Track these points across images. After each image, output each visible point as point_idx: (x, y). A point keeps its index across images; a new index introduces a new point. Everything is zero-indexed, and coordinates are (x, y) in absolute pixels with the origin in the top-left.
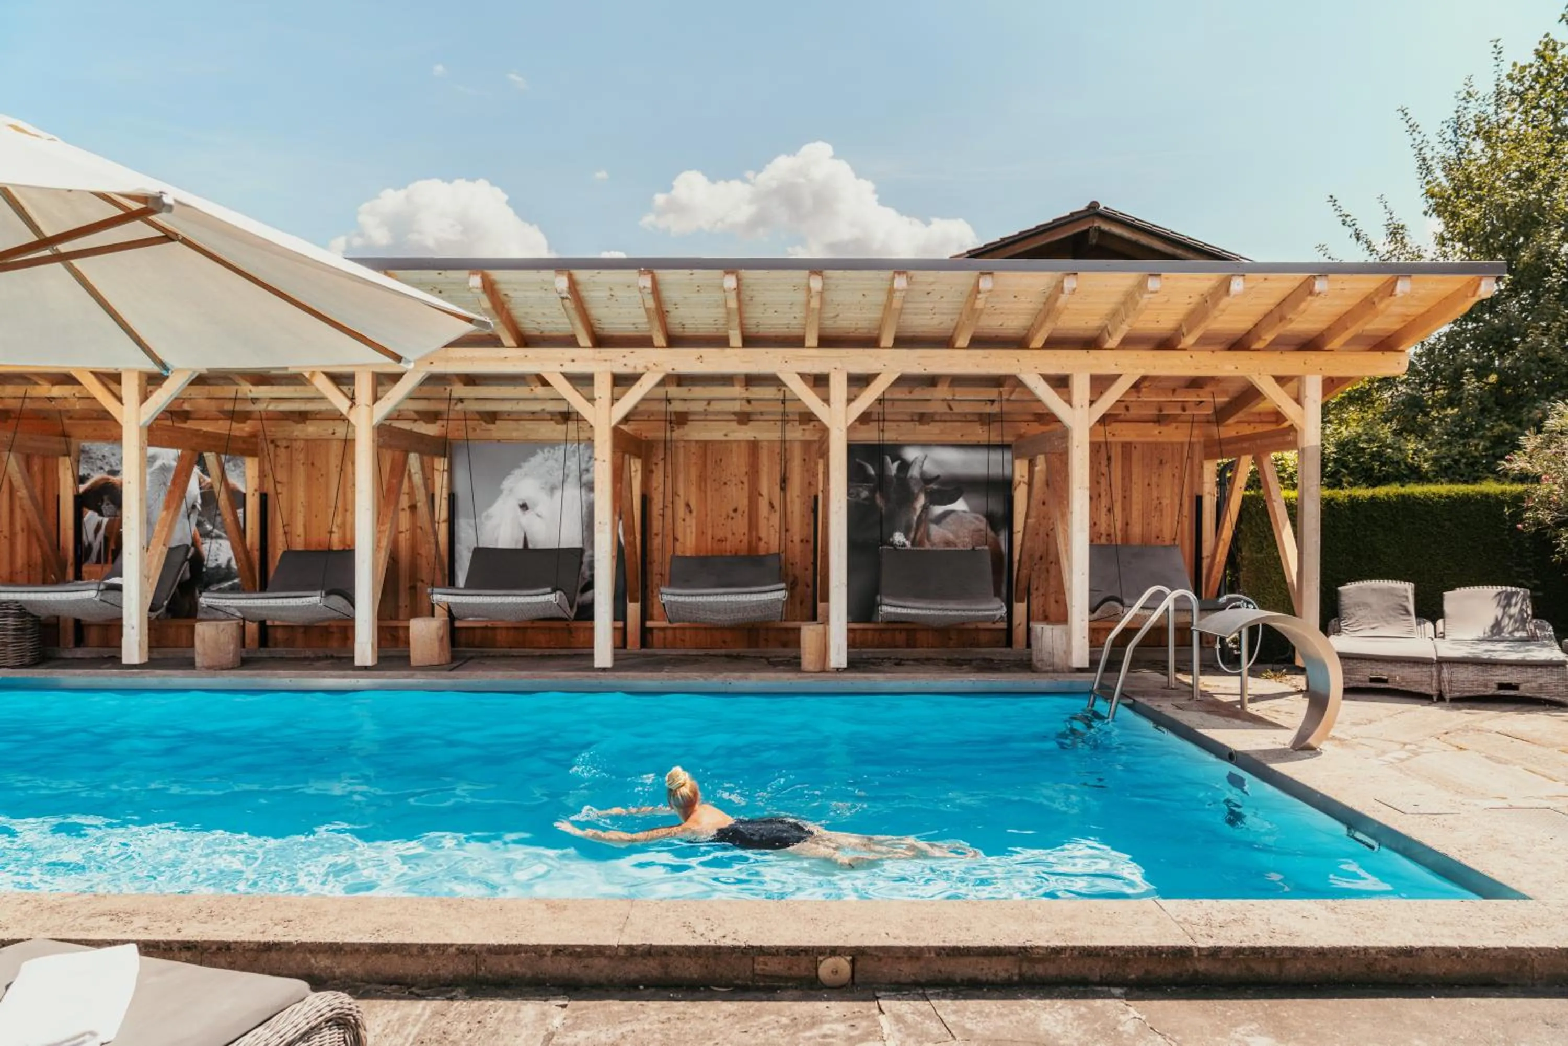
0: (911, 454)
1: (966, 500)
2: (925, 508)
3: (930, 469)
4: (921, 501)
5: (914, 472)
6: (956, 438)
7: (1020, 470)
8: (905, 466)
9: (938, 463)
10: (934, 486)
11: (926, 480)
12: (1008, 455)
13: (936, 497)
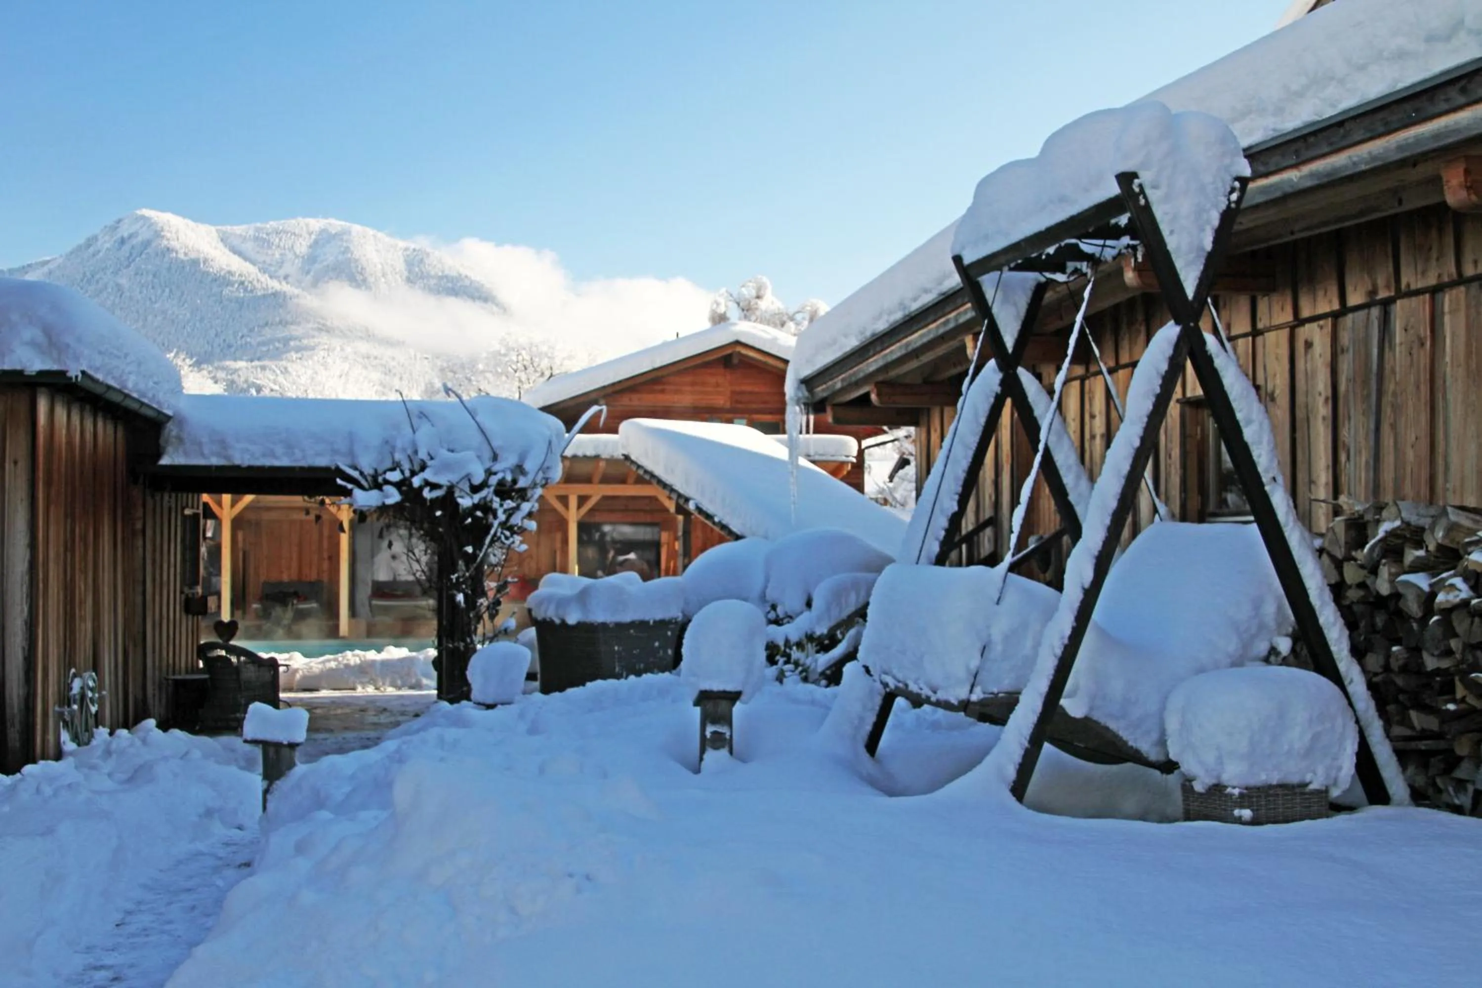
0: (607, 528)
1: (636, 553)
2: (614, 557)
3: (616, 536)
4: (611, 554)
5: (608, 538)
6: (630, 520)
7: (665, 537)
8: (603, 535)
9: (621, 533)
10: (619, 546)
11: (614, 542)
12: (656, 529)
13: (620, 552)
